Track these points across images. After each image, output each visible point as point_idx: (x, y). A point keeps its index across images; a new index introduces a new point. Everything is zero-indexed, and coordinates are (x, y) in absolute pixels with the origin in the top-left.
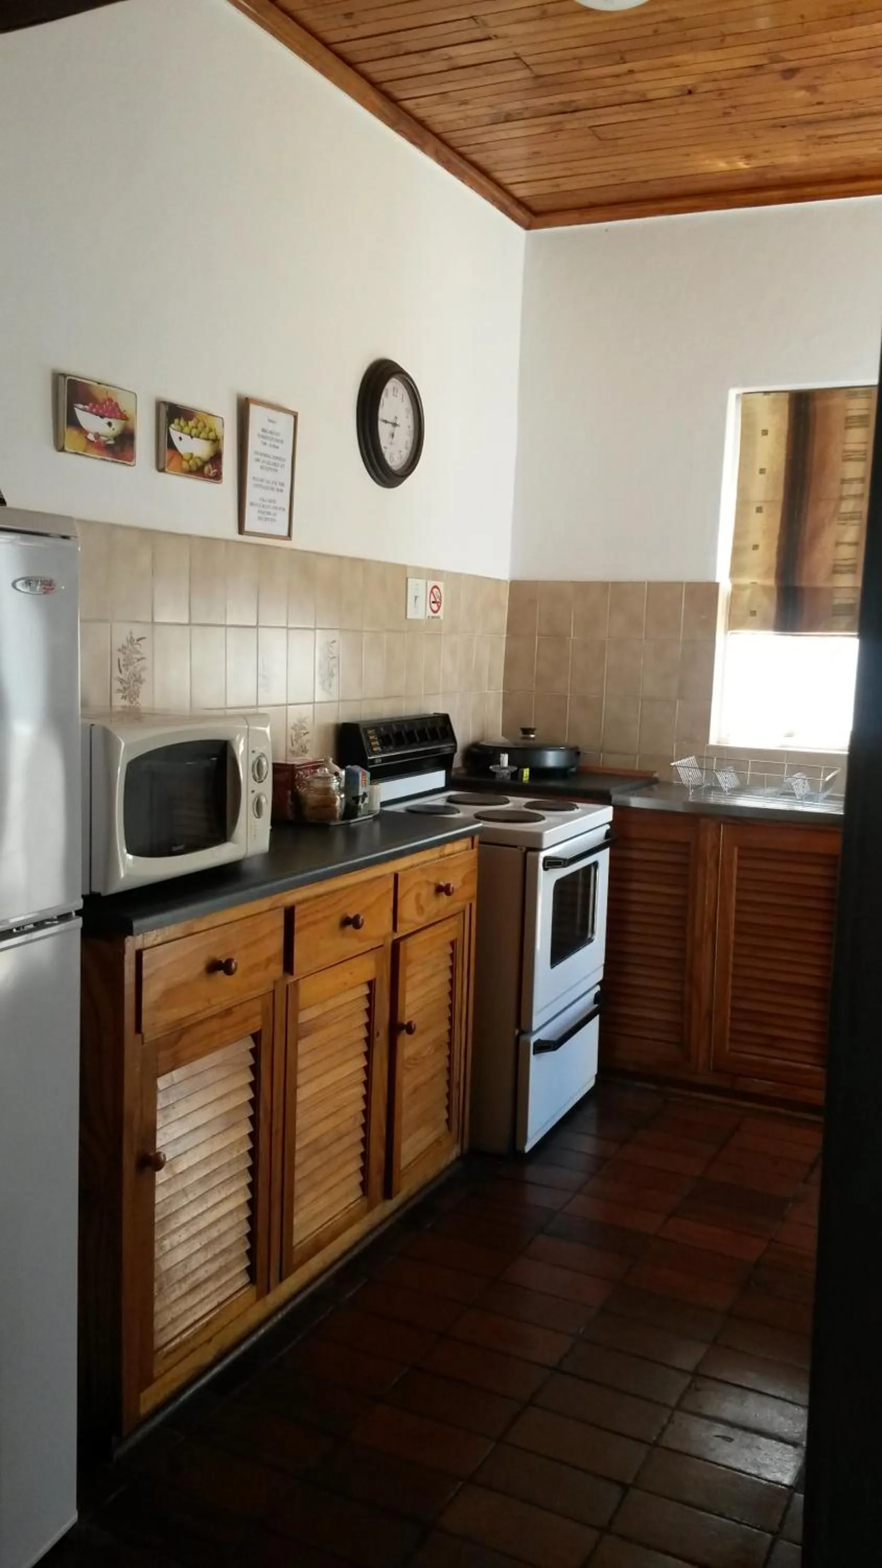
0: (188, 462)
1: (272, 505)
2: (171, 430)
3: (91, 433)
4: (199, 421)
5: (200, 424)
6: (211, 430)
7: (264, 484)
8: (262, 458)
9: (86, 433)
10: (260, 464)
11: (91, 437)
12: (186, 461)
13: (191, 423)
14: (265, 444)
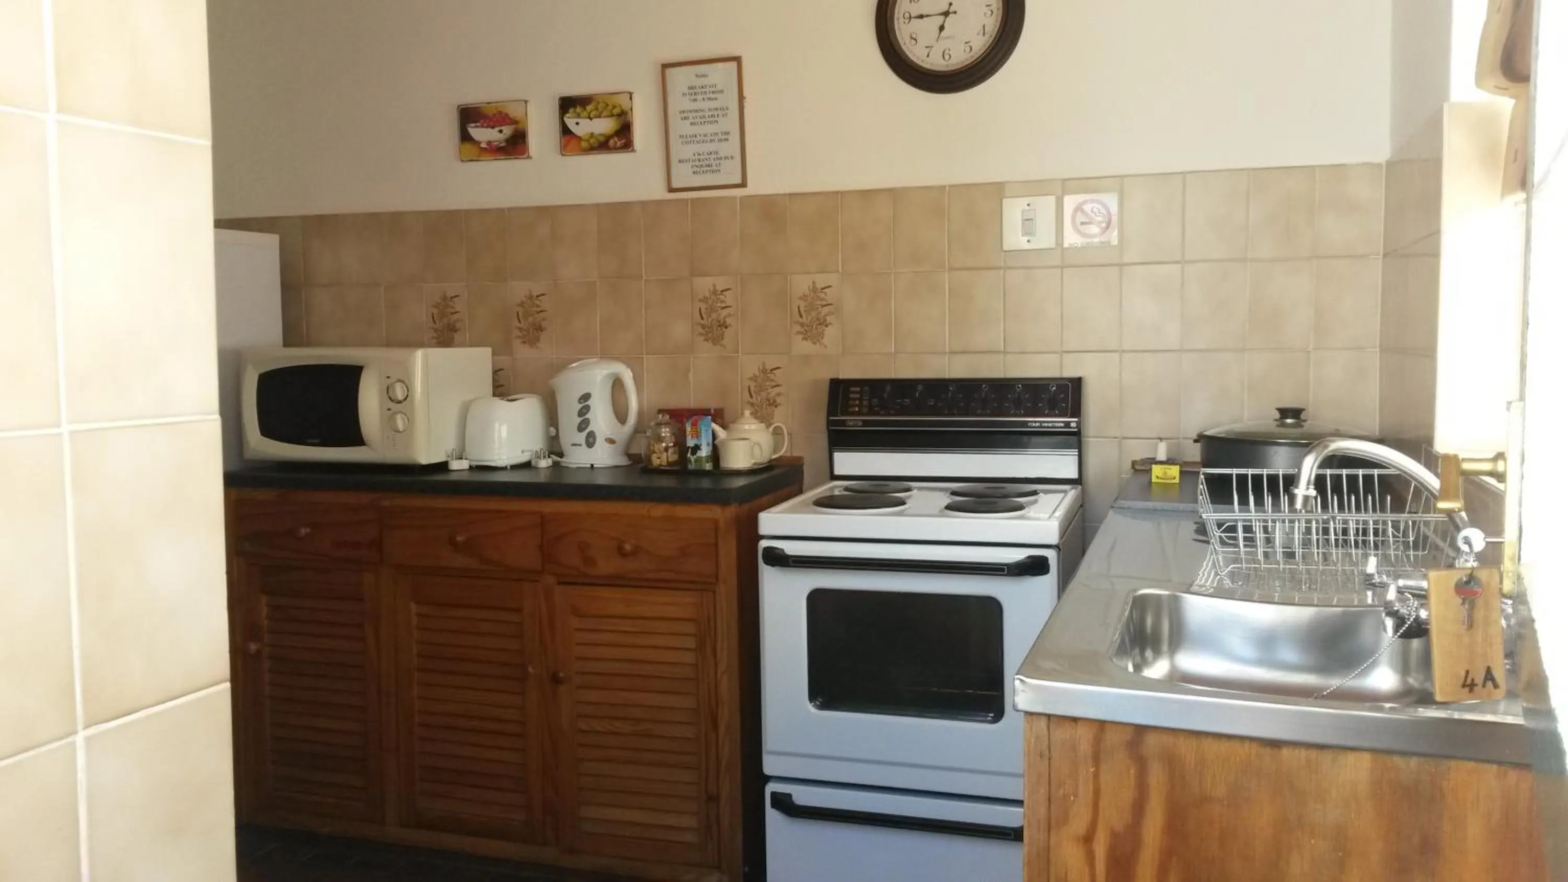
0: (588, 141)
1: (713, 156)
2: (565, 119)
3: (484, 142)
4: (598, 102)
5: (601, 106)
6: (614, 107)
7: (698, 138)
8: (691, 115)
9: (478, 143)
10: (688, 122)
11: (483, 145)
12: (584, 140)
13: (589, 108)
14: (695, 100)
